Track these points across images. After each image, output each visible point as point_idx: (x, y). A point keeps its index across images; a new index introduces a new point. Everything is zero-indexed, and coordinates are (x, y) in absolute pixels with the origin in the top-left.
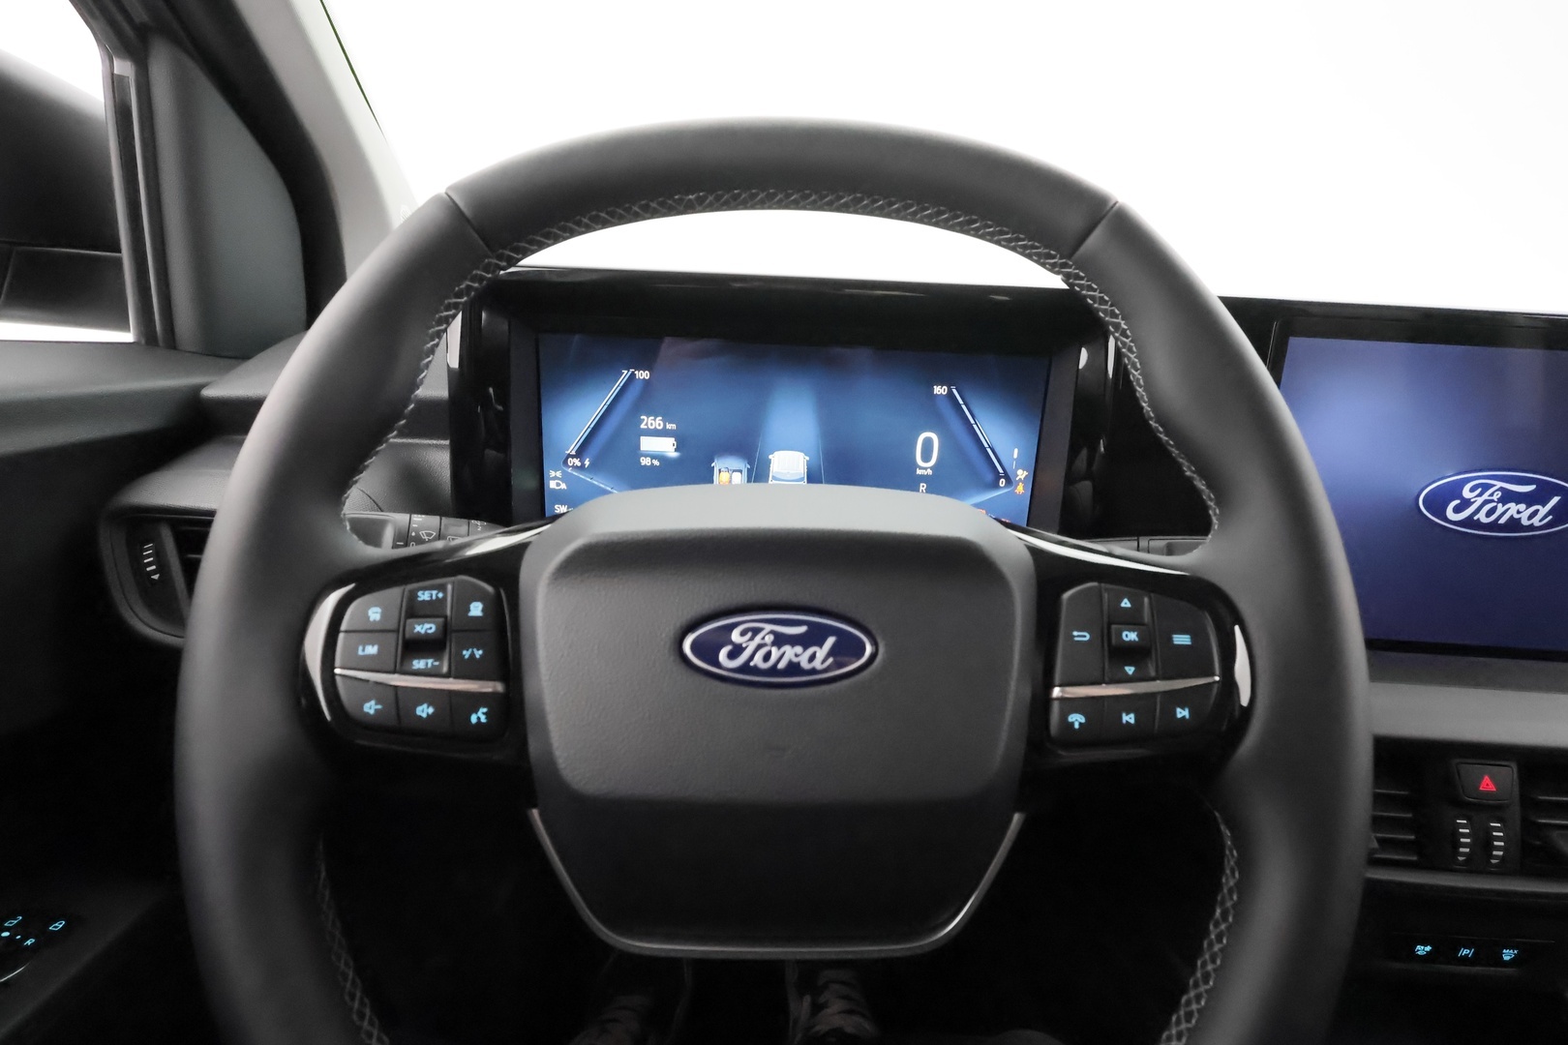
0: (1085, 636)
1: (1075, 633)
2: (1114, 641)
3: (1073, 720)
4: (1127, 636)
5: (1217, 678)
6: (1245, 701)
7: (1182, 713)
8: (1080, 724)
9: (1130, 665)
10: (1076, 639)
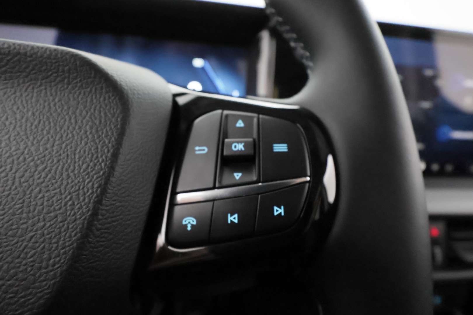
0: (204, 150)
1: (197, 148)
2: (225, 153)
3: (187, 222)
4: (235, 147)
5: (308, 179)
6: (331, 197)
7: (279, 211)
8: (192, 226)
9: (238, 171)
10: (197, 153)
